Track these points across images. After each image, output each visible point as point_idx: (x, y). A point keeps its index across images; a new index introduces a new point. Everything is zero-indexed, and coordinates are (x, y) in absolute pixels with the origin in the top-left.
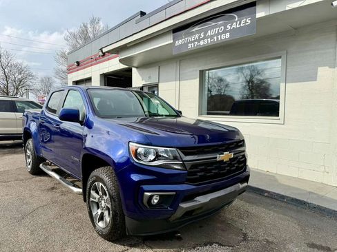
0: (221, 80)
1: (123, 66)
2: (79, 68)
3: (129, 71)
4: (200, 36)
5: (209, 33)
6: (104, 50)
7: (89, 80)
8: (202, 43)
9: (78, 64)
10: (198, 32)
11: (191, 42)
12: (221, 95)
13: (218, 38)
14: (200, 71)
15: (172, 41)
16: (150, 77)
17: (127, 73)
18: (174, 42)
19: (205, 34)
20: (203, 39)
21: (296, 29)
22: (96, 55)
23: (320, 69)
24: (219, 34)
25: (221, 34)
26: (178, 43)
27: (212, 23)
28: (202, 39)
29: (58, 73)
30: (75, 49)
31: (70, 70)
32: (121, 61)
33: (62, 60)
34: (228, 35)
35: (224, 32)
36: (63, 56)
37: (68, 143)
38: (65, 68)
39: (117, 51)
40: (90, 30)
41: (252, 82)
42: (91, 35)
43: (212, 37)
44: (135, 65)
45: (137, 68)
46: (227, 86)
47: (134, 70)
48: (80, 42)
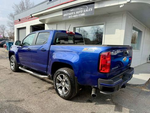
0: (85, 31)
1: (41, 23)
2: (20, 22)
3: (44, 25)
4: (73, 13)
5: (77, 13)
6: (33, 15)
7: (25, 28)
8: (74, 16)
9: (20, 20)
11: (70, 15)
13: (80, 15)
14: (74, 27)
15: (62, 14)
16: (53, 28)
19: (75, 13)
21: (109, 14)
22: (28, 17)
23: (116, 30)
25: (81, 13)
26: (64, 15)
27: (78, 9)
28: (74, 15)
29: (9, 23)
30: (18, 12)
31: (15, 23)
32: (40, 21)
33: (11, 18)
34: (84, 14)
35: (83, 13)
36: (12, 16)
38: (12, 22)
39: (38, 16)
40: (25, 4)
41: (98, 33)
42: (26, 7)
44: (46, 23)
46: (87, 34)
47: (46, 25)
48: (20, 9)
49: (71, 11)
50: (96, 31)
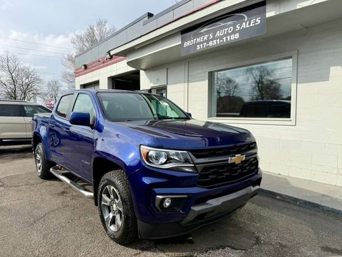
0: (229, 81)
1: (131, 69)
2: (86, 71)
3: (137, 73)
4: (209, 37)
5: (218, 34)
6: (112, 53)
7: (97, 83)
8: (211, 44)
9: (86, 67)
10: (207, 33)
11: (200, 43)
12: (229, 96)
13: (227, 39)
14: (209, 72)
15: (180, 43)
16: (158, 80)
17: (135, 76)
18: (183, 44)
19: (214, 35)
20: (212, 40)
21: (307, 28)
22: (103, 58)
24: (228, 34)
25: (230, 34)
26: (186, 44)
27: (221, 24)
29: (65, 76)
30: (82, 52)
31: (77, 74)
32: (129, 63)
33: (69, 63)
34: (237, 36)
35: (234, 32)
36: (71, 59)
37: (77, 146)
38: (72, 71)
39: (125, 54)
40: (97, 32)
41: (262, 83)
42: (98, 38)
43: (221, 38)
44: (143, 67)
45: (145, 70)
46: (235, 87)
47: (142, 72)
48: (87, 45)
49: (203, 31)
50: (258, 79)
